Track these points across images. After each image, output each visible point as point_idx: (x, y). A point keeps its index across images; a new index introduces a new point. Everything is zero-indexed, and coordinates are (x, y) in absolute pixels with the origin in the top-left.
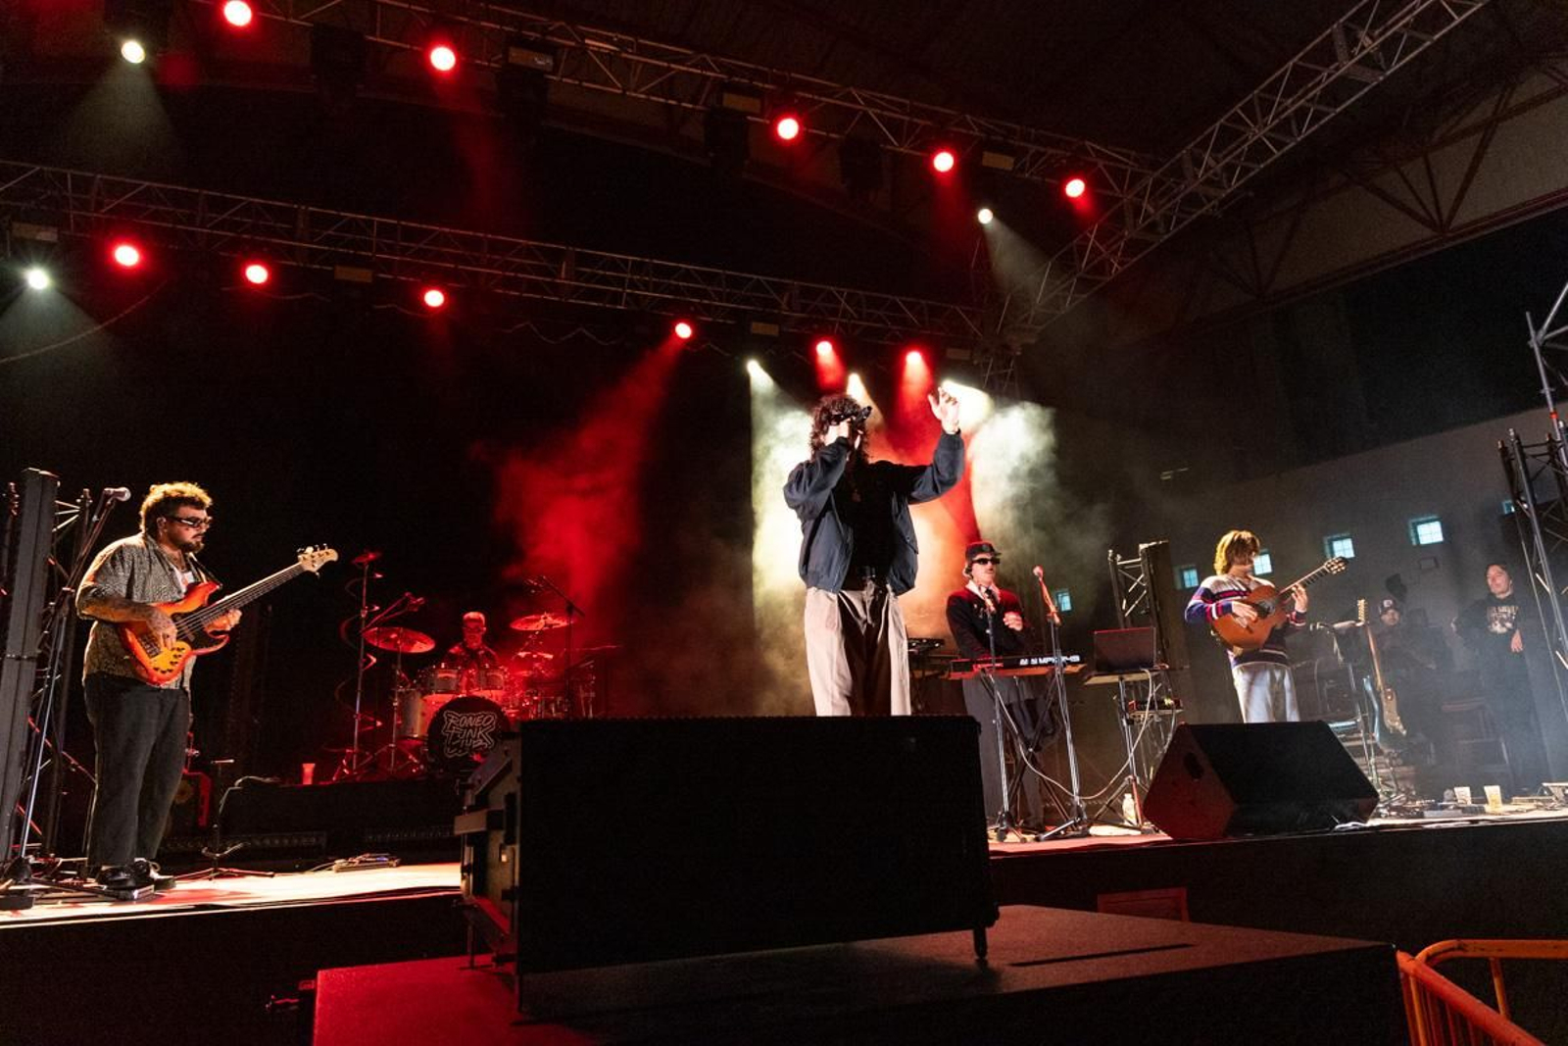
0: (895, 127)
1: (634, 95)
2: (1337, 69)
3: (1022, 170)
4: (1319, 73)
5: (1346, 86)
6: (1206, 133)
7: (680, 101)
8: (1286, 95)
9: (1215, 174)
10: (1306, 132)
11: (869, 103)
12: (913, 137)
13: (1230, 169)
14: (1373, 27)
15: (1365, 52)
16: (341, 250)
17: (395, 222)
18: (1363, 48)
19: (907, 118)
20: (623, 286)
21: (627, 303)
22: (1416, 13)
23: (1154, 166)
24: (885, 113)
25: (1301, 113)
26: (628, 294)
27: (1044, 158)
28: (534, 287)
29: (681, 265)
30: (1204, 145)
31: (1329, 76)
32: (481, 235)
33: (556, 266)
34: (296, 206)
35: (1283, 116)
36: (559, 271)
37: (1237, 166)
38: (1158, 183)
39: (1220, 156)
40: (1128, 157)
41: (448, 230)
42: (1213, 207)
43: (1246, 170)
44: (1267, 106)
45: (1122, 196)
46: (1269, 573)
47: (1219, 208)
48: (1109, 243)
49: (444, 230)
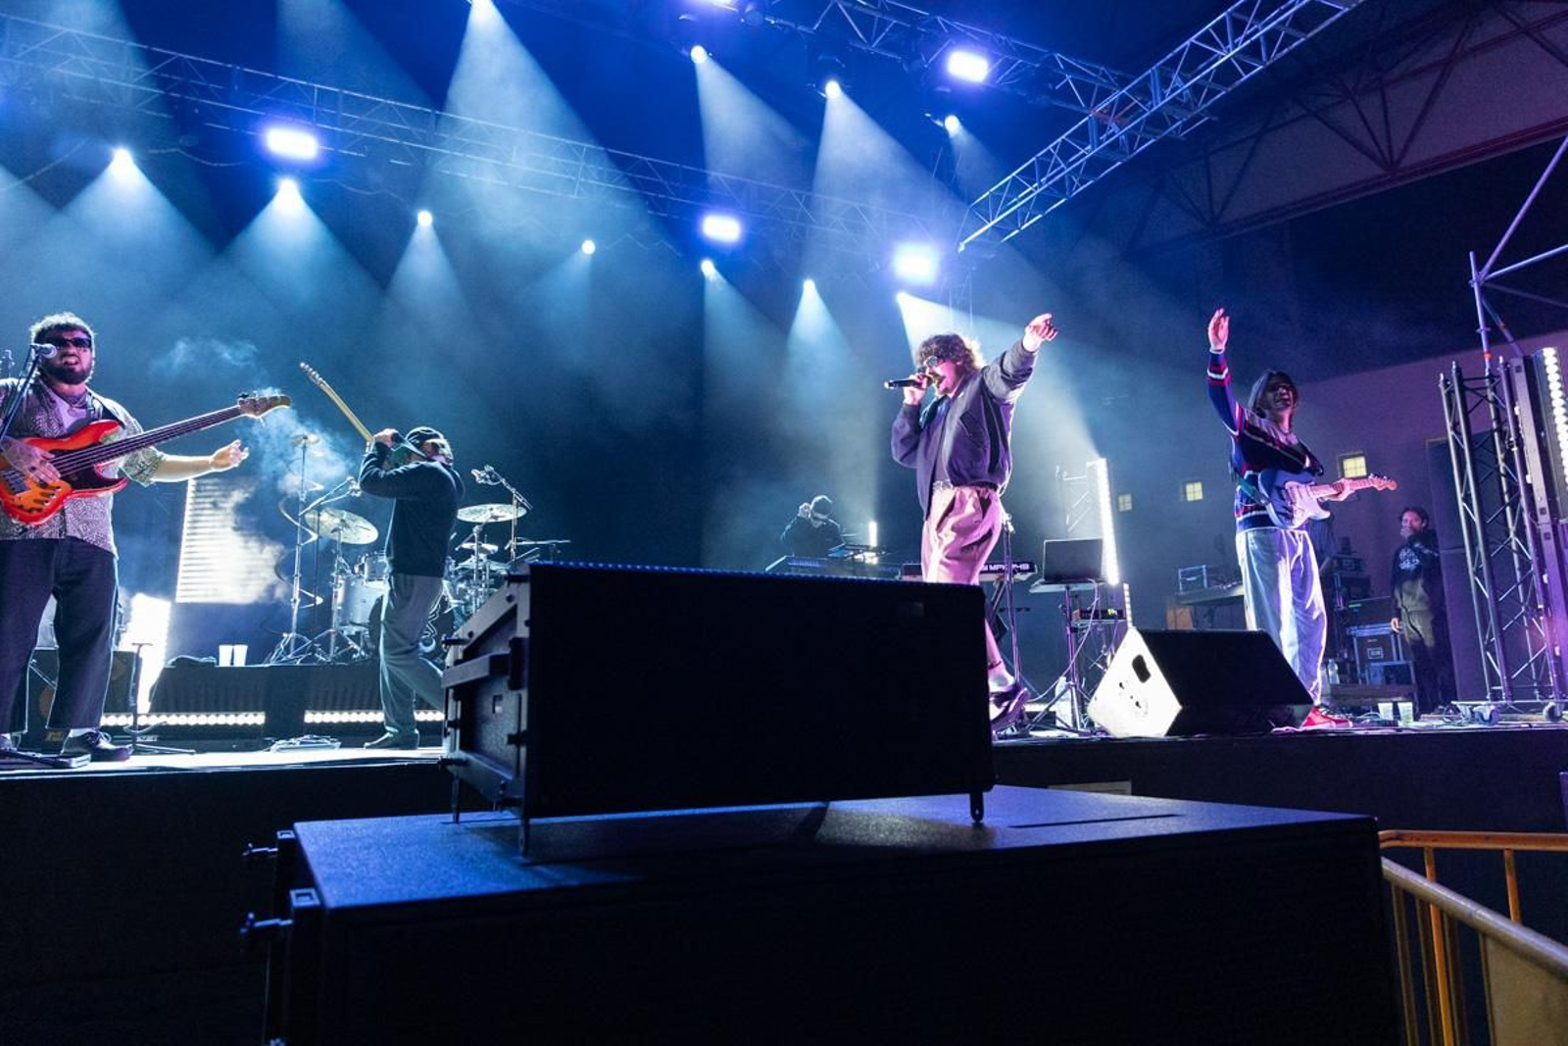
0: (866, 25)
3: (990, 78)
5: (1317, 11)
6: (1178, 50)
8: (1258, 17)
9: (1181, 94)
10: (1276, 56)
12: (882, 35)
13: (1196, 89)
16: (279, 117)
17: (335, 89)
19: (878, 16)
20: (576, 174)
21: (580, 194)
23: (1123, 83)
24: (856, 9)
25: (1271, 37)
26: (581, 183)
27: (1015, 66)
29: (637, 156)
30: (1171, 64)
34: (230, 66)
35: (1253, 38)
37: (1204, 88)
38: (1124, 100)
39: (1189, 76)
40: (1096, 71)
41: (393, 103)
42: (1176, 129)
43: (1212, 93)
44: (1239, 27)
45: (1086, 111)
46: (1200, 500)
47: (1183, 131)
48: (1071, 160)
49: (389, 102)
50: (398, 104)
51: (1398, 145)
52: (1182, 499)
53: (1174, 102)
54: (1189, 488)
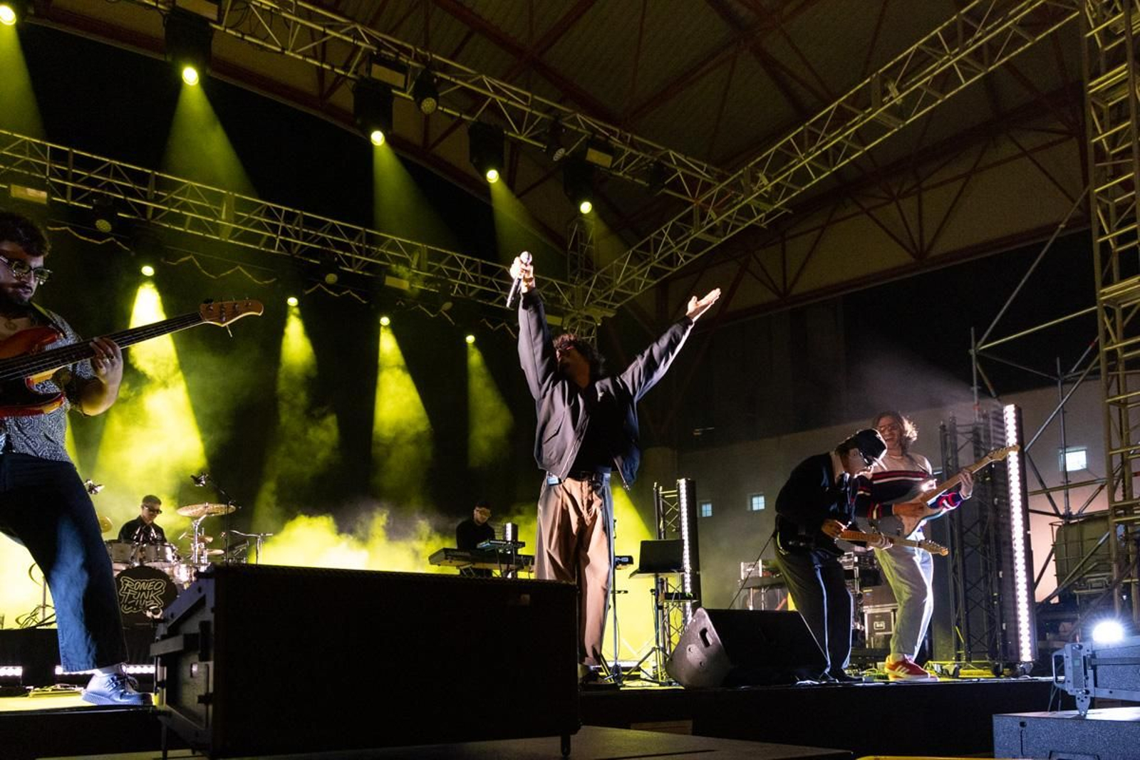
0: (519, 117)
1: (292, 54)
2: (870, 114)
3: (618, 169)
4: (855, 115)
5: (874, 129)
6: (766, 154)
7: (333, 67)
8: (829, 131)
9: (766, 192)
10: (839, 164)
11: (497, 91)
12: (532, 127)
13: (777, 187)
14: (903, 80)
15: (892, 102)
16: (16, 170)
17: (67, 149)
18: (892, 99)
19: (528, 110)
20: (275, 232)
21: (280, 249)
22: (935, 73)
23: (721, 178)
24: (510, 103)
25: (837, 147)
26: (280, 240)
27: (637, 159)
28: (197, 224)
29: (328, 220)
30: (760, 166)
31: (863, 118)
32: (149, 171)
33: (218, 208)
35: (824, 149)
36: (219, 212)
37: (784, 187)
38: (722, 194)
39: (773, 176)
40: (702, 168)
41: (118, 163)
42: (761, 219)
43: (789, 191)
44: (814, 138)
45: (693, 201)
46: (762, 510)
47: (765, 220)
48: (678, 240)
49: (114, 162)
50: (122, 164)
51: (927, 241)
52: (749, 508)
53: (760, 197)
54: (755, 500)
